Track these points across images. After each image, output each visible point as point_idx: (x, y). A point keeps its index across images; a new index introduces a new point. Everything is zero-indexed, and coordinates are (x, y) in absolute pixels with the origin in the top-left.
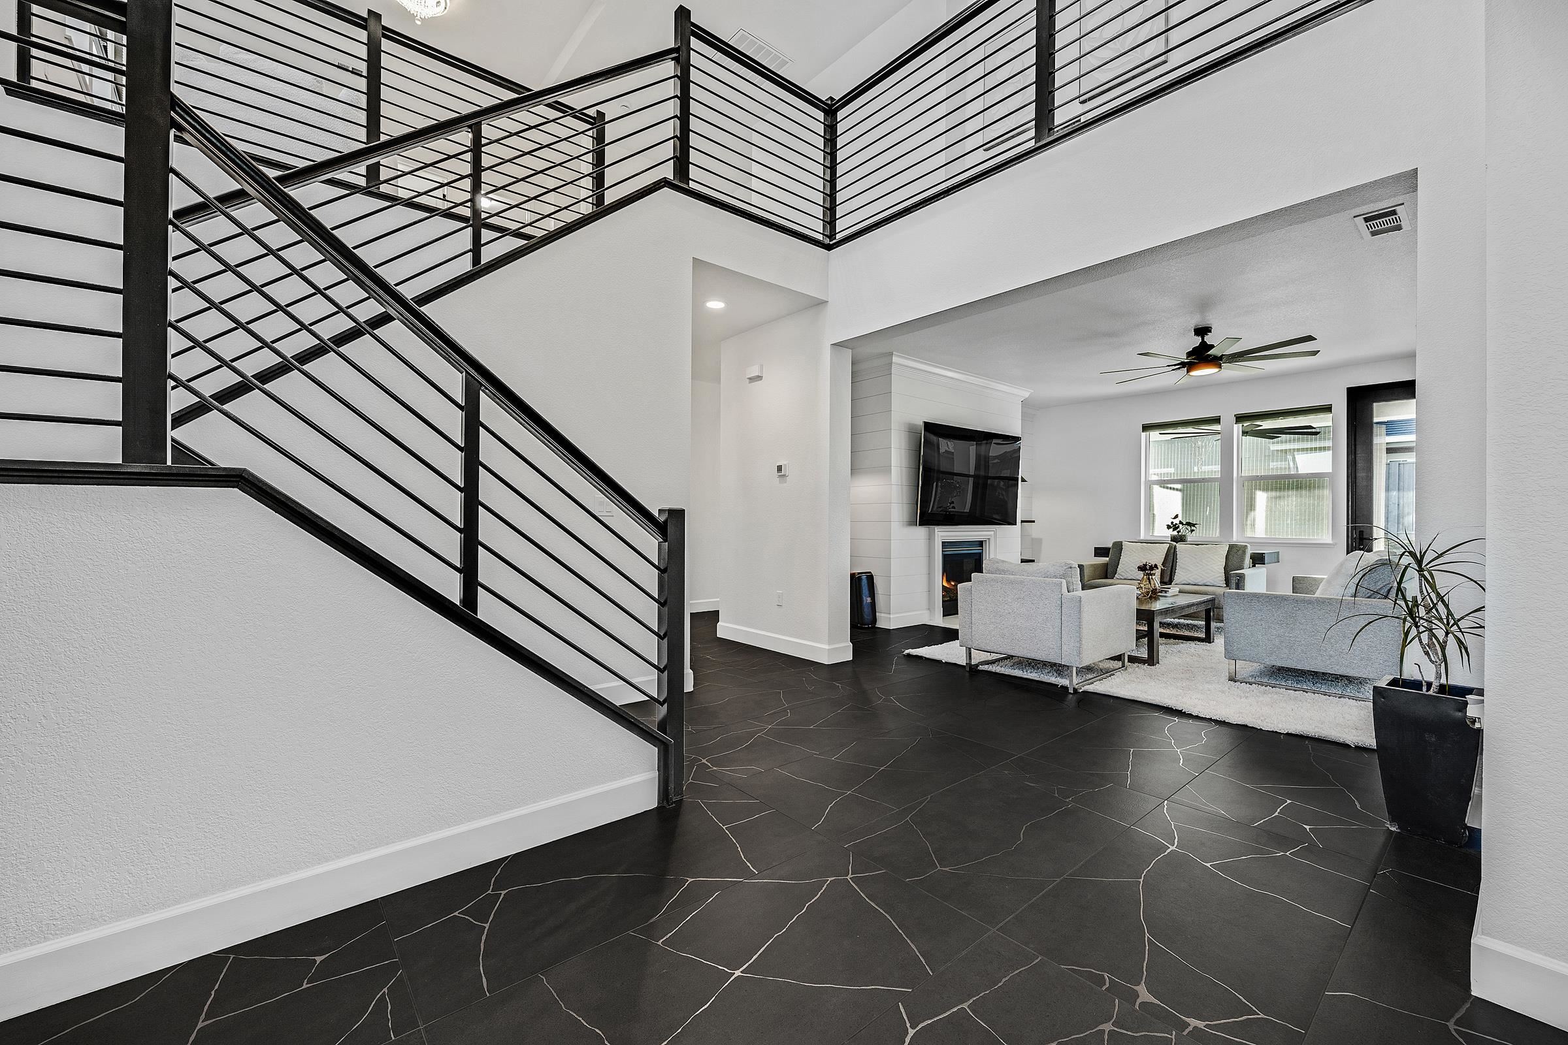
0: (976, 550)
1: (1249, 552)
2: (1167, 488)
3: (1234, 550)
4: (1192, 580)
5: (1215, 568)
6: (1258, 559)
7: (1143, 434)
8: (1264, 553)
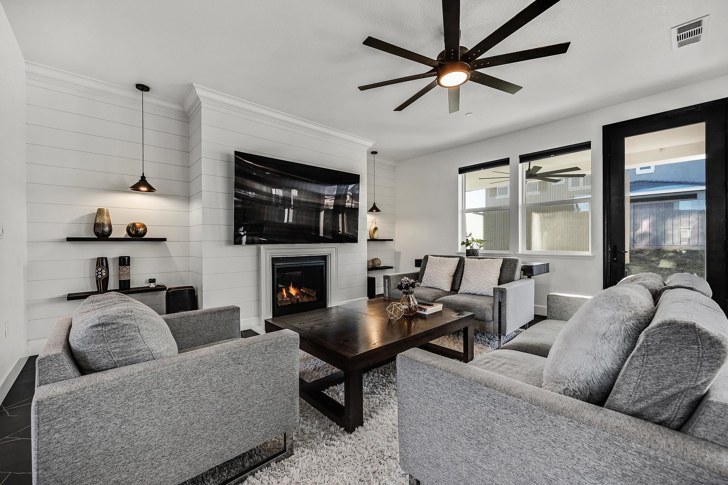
0: (322, 262)
1: (520, 265)
2: (478, 214)
3: (508, 263)
4: (472, 290)
5: (491, 280)
6: (528, 271)
7: (460, 176)
8: (533, 266)
